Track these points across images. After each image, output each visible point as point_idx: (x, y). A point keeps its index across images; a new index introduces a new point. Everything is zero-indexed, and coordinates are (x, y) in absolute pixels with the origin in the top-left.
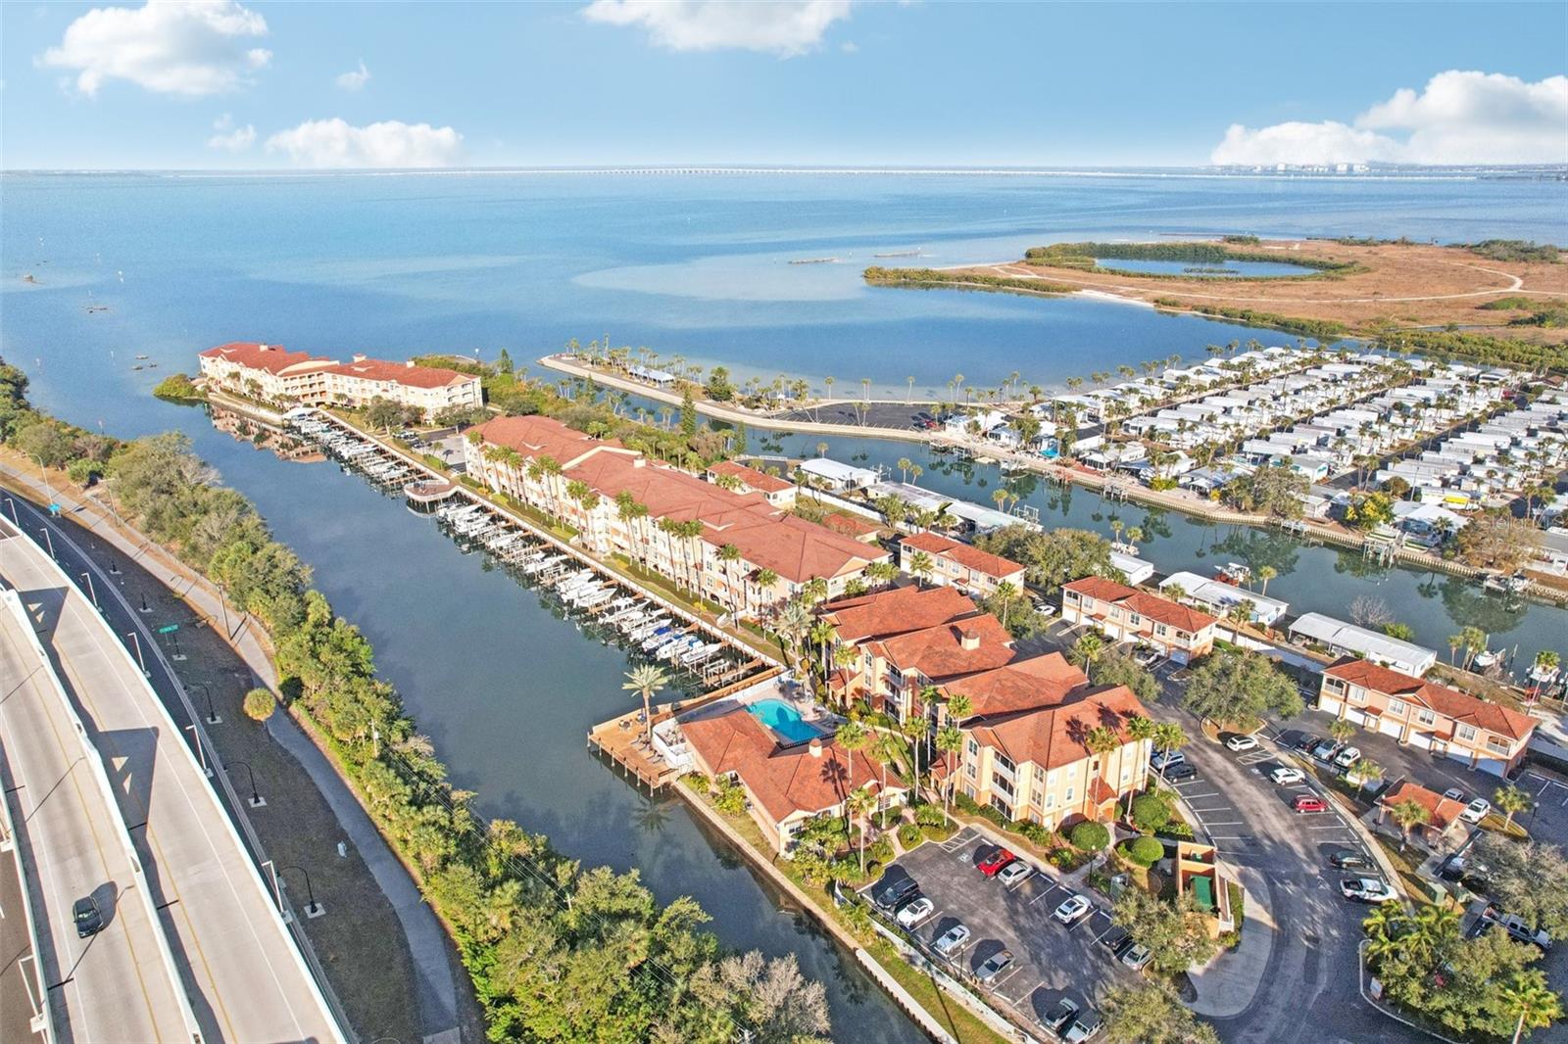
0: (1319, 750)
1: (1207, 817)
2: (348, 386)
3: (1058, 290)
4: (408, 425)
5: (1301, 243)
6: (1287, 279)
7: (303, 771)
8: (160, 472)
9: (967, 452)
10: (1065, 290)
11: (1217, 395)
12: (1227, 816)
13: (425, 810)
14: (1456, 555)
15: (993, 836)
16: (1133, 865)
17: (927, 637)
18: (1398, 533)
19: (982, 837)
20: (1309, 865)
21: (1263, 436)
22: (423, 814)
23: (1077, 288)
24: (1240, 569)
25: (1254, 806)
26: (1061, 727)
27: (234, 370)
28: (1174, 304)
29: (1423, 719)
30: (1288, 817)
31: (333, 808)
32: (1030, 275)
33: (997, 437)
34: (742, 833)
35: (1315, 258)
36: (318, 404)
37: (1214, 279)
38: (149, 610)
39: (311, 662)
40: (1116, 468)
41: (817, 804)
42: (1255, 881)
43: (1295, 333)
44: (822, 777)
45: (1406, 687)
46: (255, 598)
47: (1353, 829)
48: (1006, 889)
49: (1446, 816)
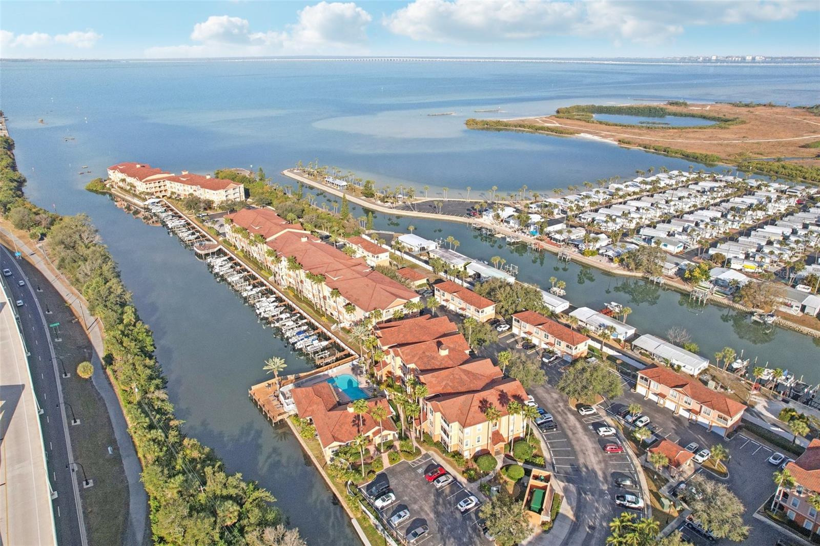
0: (628, 417)
1: (556, 453)
2: (177, 187)
3: (568, 133)
4: (205, 209)
5: (711, 105)
6: (697, 128)
7: (105, 404)
8: (70, 236)
9: (489, 231)
10: (571, 134)
11: (635, 199)
12: (568, 453)
13: (152, 432)
14: (740, 300)
15: (439, 459)
16: (508, 479)
17: (423, 347)
18: (712, 286)
19: (433, 459)
20: (603, 484)
21: (653, 226)
22: (150, 434)
23: (579, 132)
24: (617, 306)
25: (584, 448)
26: (476, 403)
27: (123, 178)
28: (629, 143)
29: (686, 402)
30: (600, 456)
31: (114, 426)
32: (555, 124)
33: (508, 222)
34: (312, 450)
35: (716, 115)
36: (163, 196)
37: (655, 128)
38: (51, 313)
39: (118, 346)
40: (568, 243)
41: (347, 438)
42: (571, 492)
43: (693, 161)
44: (352, 424)
45: (679, 384)
46: (99, 309)
47: (633, 464)
48: (437, 490)
49: (681, 461)
